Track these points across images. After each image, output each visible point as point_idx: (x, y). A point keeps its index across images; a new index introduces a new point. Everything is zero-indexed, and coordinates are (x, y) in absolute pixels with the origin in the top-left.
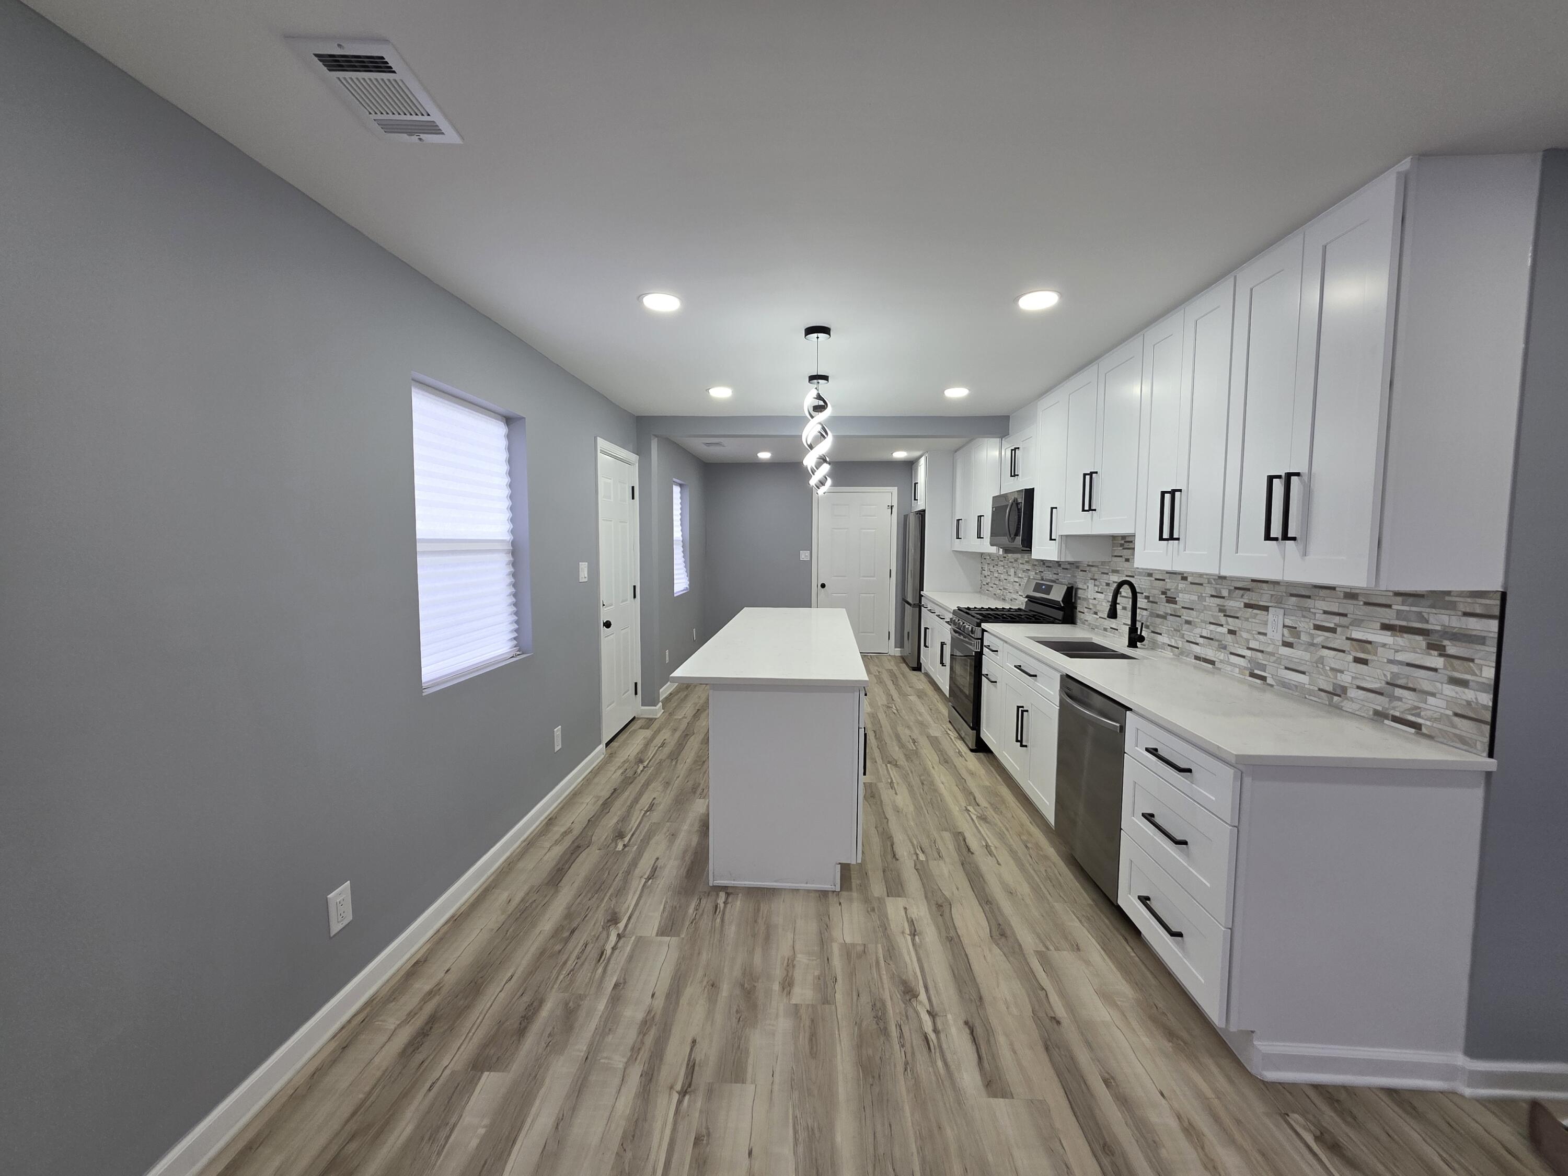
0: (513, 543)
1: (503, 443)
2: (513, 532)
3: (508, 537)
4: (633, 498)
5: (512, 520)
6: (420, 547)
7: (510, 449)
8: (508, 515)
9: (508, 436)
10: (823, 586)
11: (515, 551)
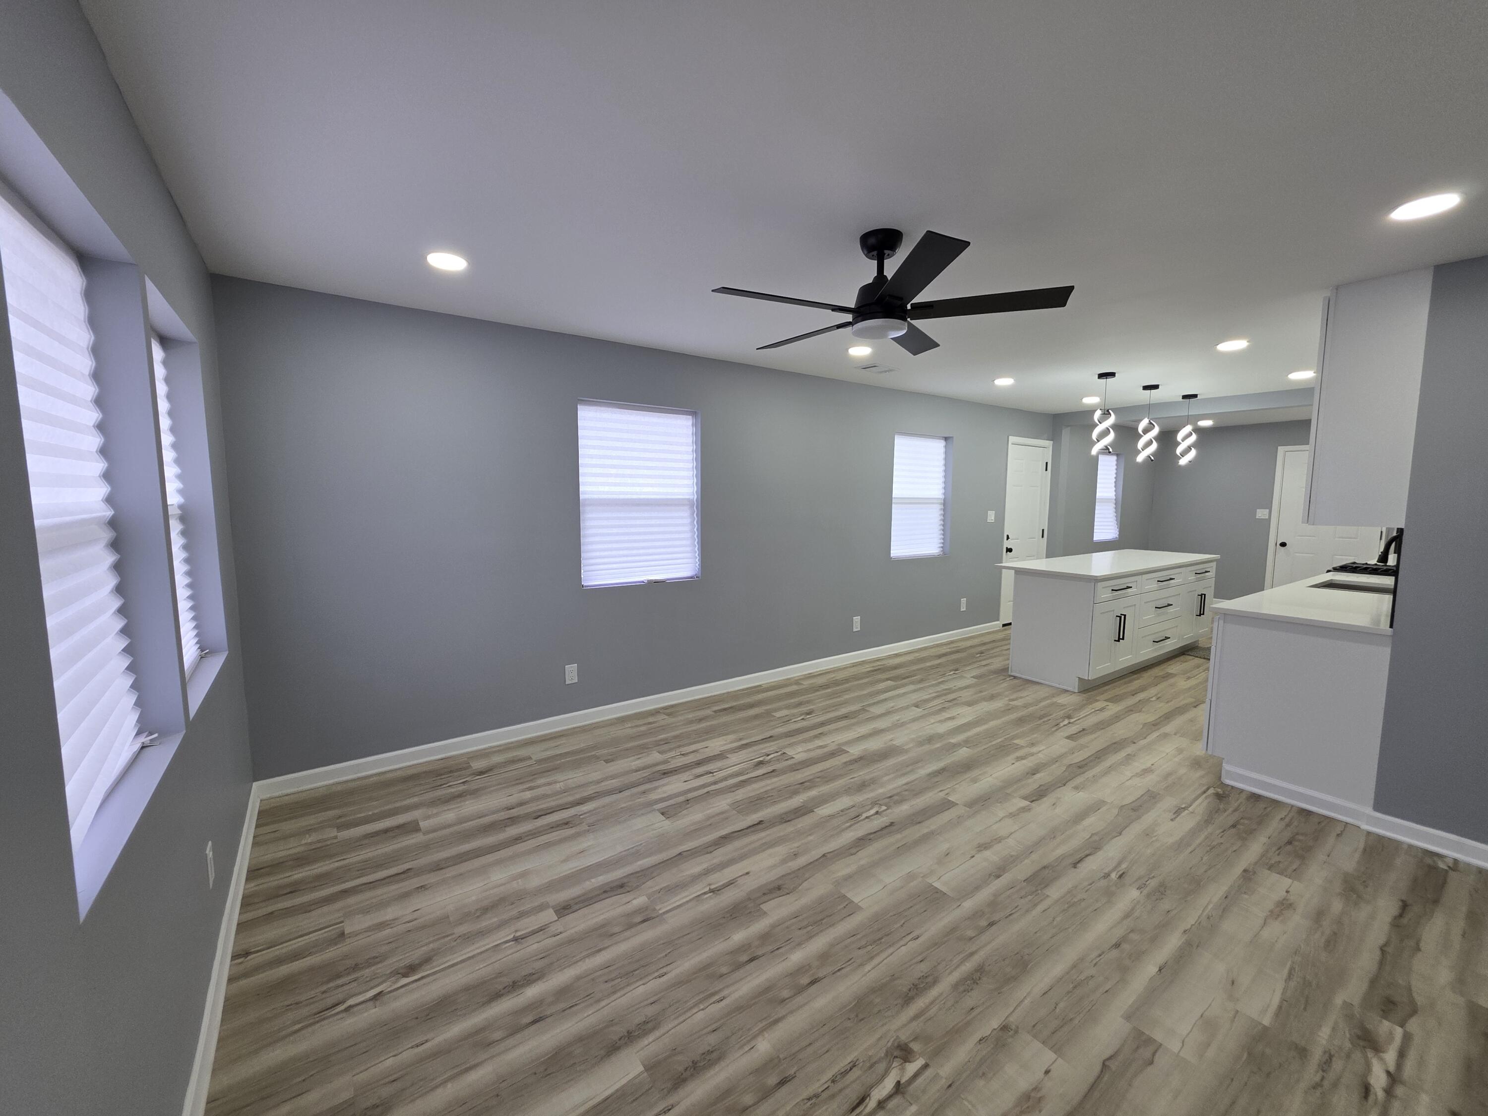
0: (945, 500)
1: (943, 450)
2: (944, 494)
3: (942, 497)
4: (1046, 470)
5: (945, 488)
6: (894, 501)
7: (946, 453)
8: (943, 485)
9: (946, 447)
10: (1283, 545)
11: (945, 503)
